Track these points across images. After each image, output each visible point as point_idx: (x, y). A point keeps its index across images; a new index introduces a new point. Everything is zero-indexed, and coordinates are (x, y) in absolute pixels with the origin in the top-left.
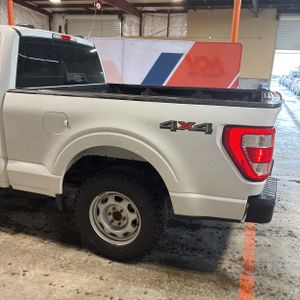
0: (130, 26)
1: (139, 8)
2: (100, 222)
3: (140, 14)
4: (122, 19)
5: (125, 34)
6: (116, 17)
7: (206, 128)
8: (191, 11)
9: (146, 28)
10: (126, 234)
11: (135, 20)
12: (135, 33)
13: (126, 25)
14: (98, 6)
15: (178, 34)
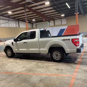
0: (51, 23)
2: (54, 57)
3: (54, 20)
4: (49, 22)
5: (51, 25)
6: (48, 22)
7: (69, 40)
8: (67, 17)
9: (56, 23)
10: (59, 58)
11: (53, 22)
12: (53, 25)
13: (50, 23)
14: (44, 20)
15: (64, 23)
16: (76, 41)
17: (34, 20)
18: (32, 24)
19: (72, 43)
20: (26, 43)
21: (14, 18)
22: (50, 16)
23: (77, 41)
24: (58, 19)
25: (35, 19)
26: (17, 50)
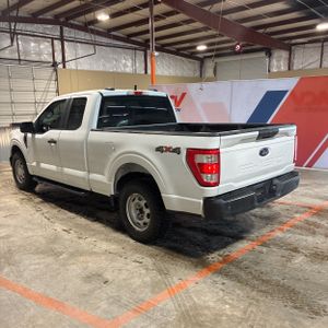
0: (278, 61)
1: (286, 42)
3: (289, 48)
4: (270, 55)
5: (274, 70)
6: (263, 54)
9: (295, 61)
10: (145, 223)
11: (285, 54)
12: (284, 68)
13: (274, 62)
14: (238, 47)
16: (204, 159)
17: (202, 48)
18: (202, 61)
19: (188, 170)
20: (55, 142)
21: (128, 39)
22: (268, 30)
23: (205, 161)
24: (310, 42)
25: (208, 45)
26: (34, 164)
